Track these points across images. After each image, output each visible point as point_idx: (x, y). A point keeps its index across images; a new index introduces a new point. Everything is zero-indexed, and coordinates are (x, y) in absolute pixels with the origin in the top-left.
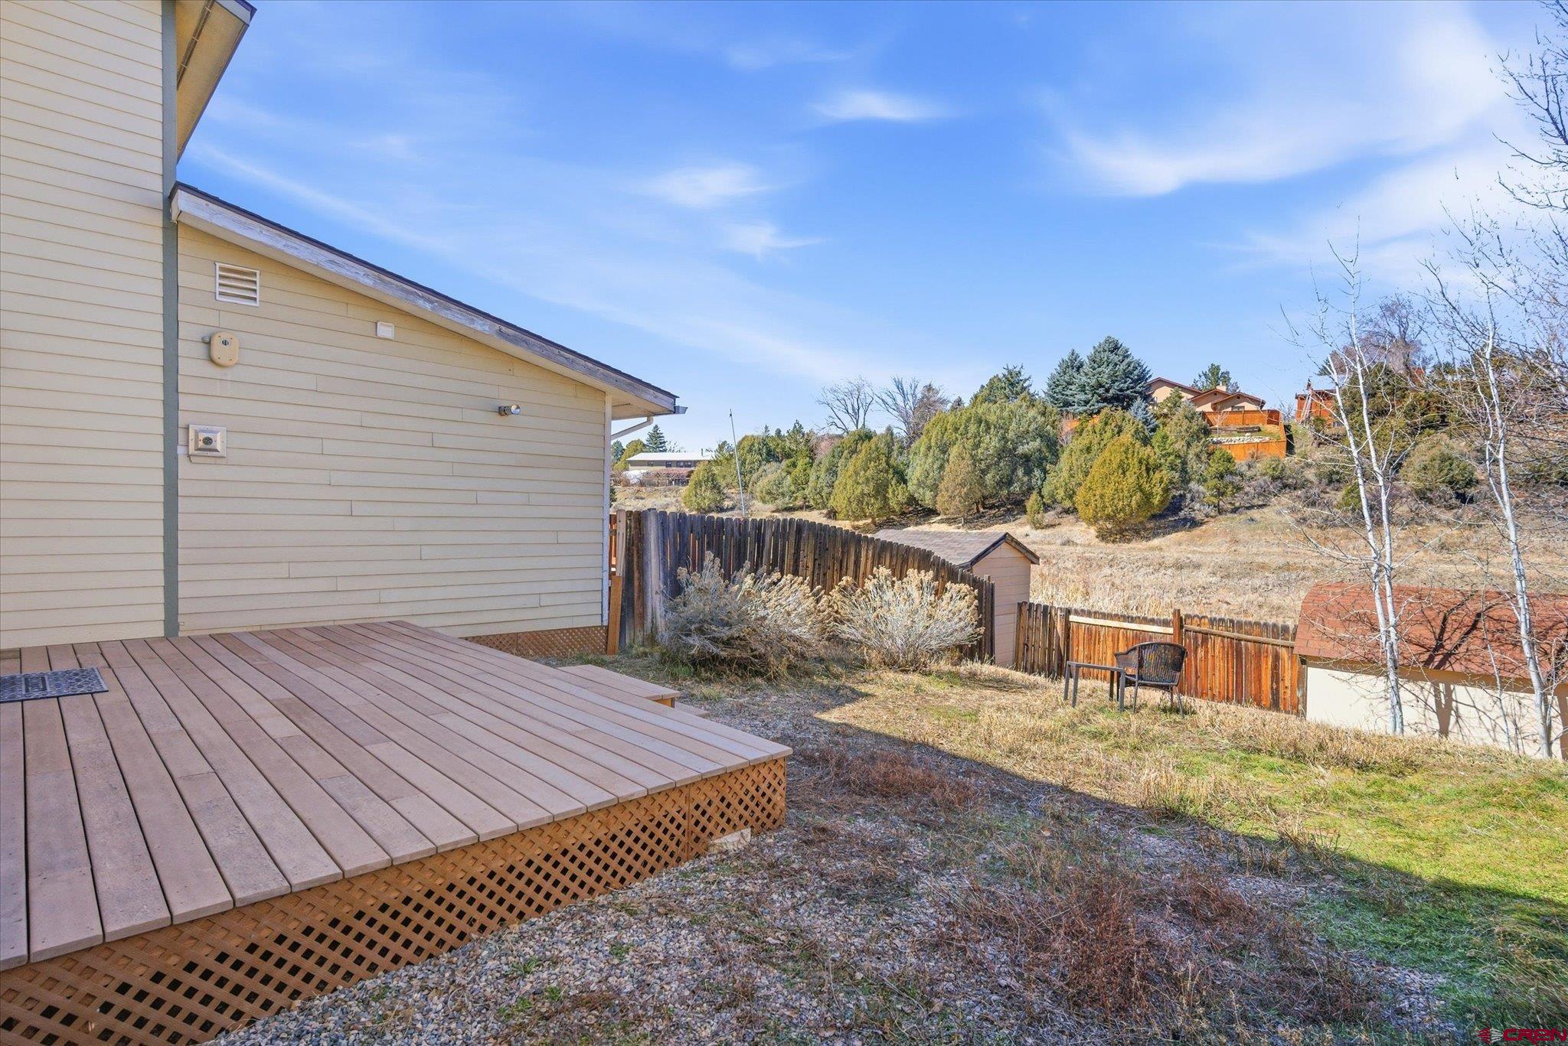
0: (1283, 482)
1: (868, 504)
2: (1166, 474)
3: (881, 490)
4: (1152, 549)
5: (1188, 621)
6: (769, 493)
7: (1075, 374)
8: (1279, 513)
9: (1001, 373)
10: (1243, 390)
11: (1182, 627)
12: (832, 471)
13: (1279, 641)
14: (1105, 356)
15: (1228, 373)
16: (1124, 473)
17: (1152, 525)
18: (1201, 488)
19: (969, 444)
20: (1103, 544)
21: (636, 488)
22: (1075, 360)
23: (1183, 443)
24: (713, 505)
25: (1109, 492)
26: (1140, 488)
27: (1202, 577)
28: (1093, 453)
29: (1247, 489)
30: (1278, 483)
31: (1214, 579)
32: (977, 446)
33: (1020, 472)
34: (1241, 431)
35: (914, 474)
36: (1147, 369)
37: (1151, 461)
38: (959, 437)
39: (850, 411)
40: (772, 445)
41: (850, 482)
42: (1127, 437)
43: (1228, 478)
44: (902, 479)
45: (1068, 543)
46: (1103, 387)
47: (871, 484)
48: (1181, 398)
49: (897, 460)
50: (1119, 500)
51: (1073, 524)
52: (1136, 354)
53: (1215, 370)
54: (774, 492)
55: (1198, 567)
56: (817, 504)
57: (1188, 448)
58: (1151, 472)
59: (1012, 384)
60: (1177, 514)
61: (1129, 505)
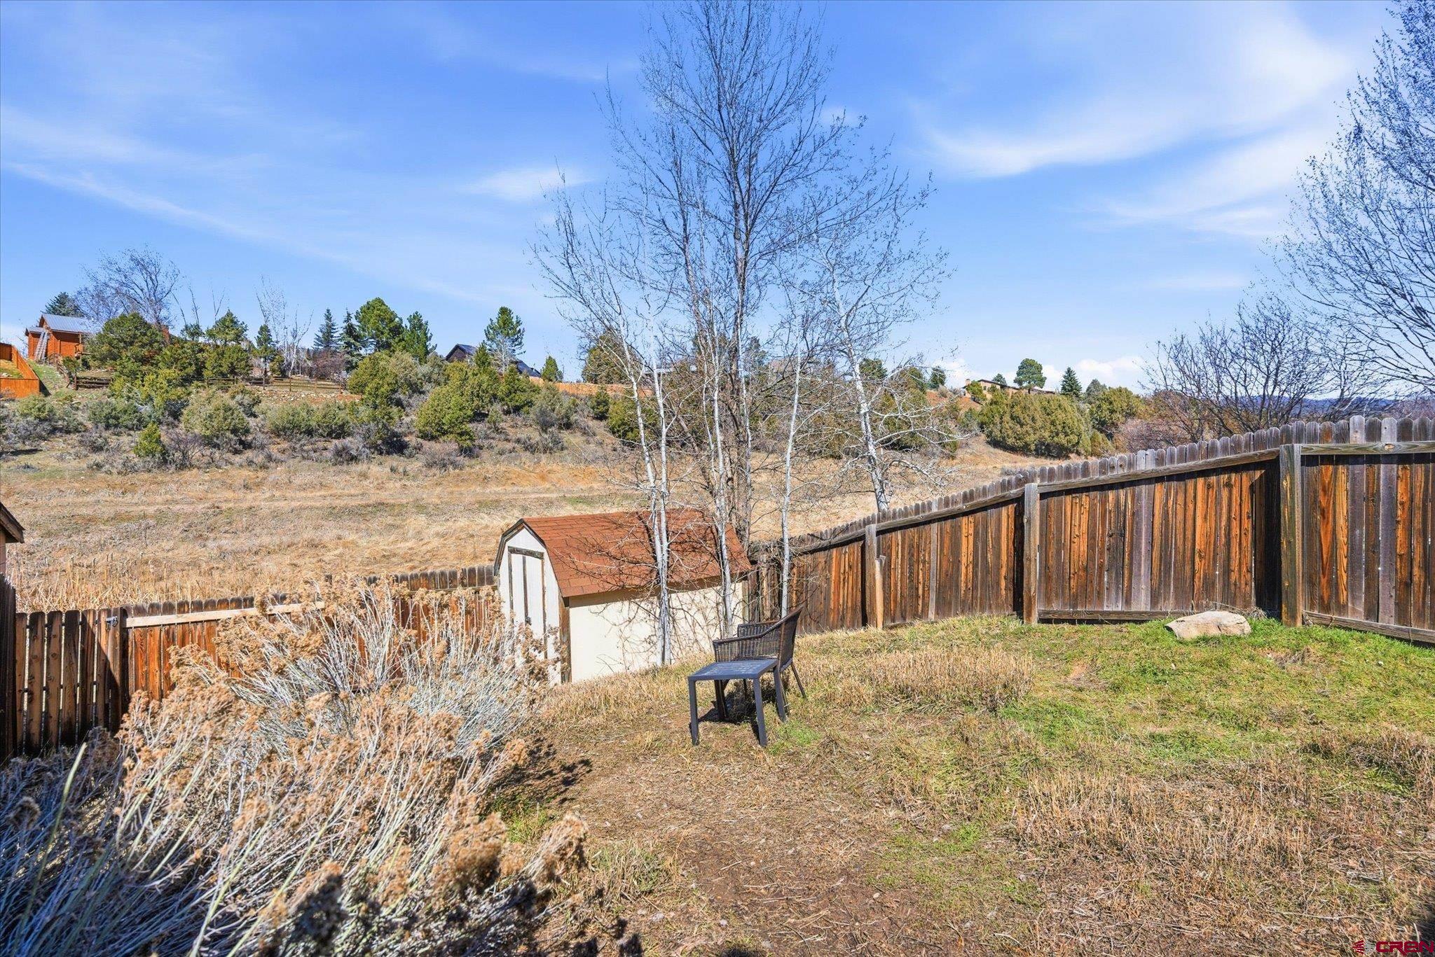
0: (50, 425)
29: (6, 432)
30: (46, 425)
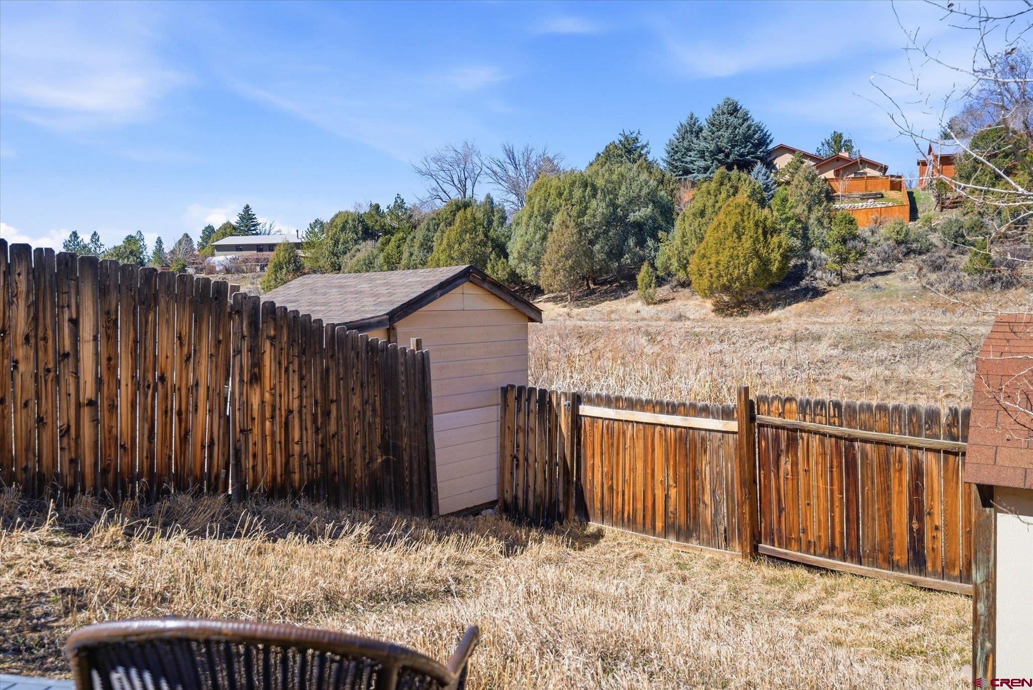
0: (907, 247)
2: (784, 239)
4: (769, 321)
5: (764, 408)
7: (695, 140)
8: (905, 279)
9: (616, 138)
10: (865, 156)
11: (752, 419)
12: (427, 247)
13: (922, 441)
14: (723, 118)
15: (850, 141)
16: (739, 238)
17: (771, 296)
18: (824, 255)
19: (575, 211)
20: (719, 318)
21: (221, 276)
22: (694, 124)
23: (805, 207)
25: (724, 258)
26: (757, 253)
27: (822, 349)
28: (707, 217)
29: (870, 255)
30: (903, 248)
31: (835, 352)
32: (582, 213)
33: (631, 242)
34: (864, 198)
35: (514, 247)
36: (768, 134)
37: (768, 223)
38: (563, 203)
39: (457, 182)
40: (370, 223)
42: (742, 197)
43: (852, 243)
44: (502, 252)
45: (680, 317)
46: (723, 152)
48: (803, 163)
49: (497, 232)
50: (735, 268)
51: (688, 298)
53: (837, 137)
55: (818, 338)
57: (809, 212)
58: (769, 236)
59: (628, 151)
60: (797, 284)
61: (745, 273)
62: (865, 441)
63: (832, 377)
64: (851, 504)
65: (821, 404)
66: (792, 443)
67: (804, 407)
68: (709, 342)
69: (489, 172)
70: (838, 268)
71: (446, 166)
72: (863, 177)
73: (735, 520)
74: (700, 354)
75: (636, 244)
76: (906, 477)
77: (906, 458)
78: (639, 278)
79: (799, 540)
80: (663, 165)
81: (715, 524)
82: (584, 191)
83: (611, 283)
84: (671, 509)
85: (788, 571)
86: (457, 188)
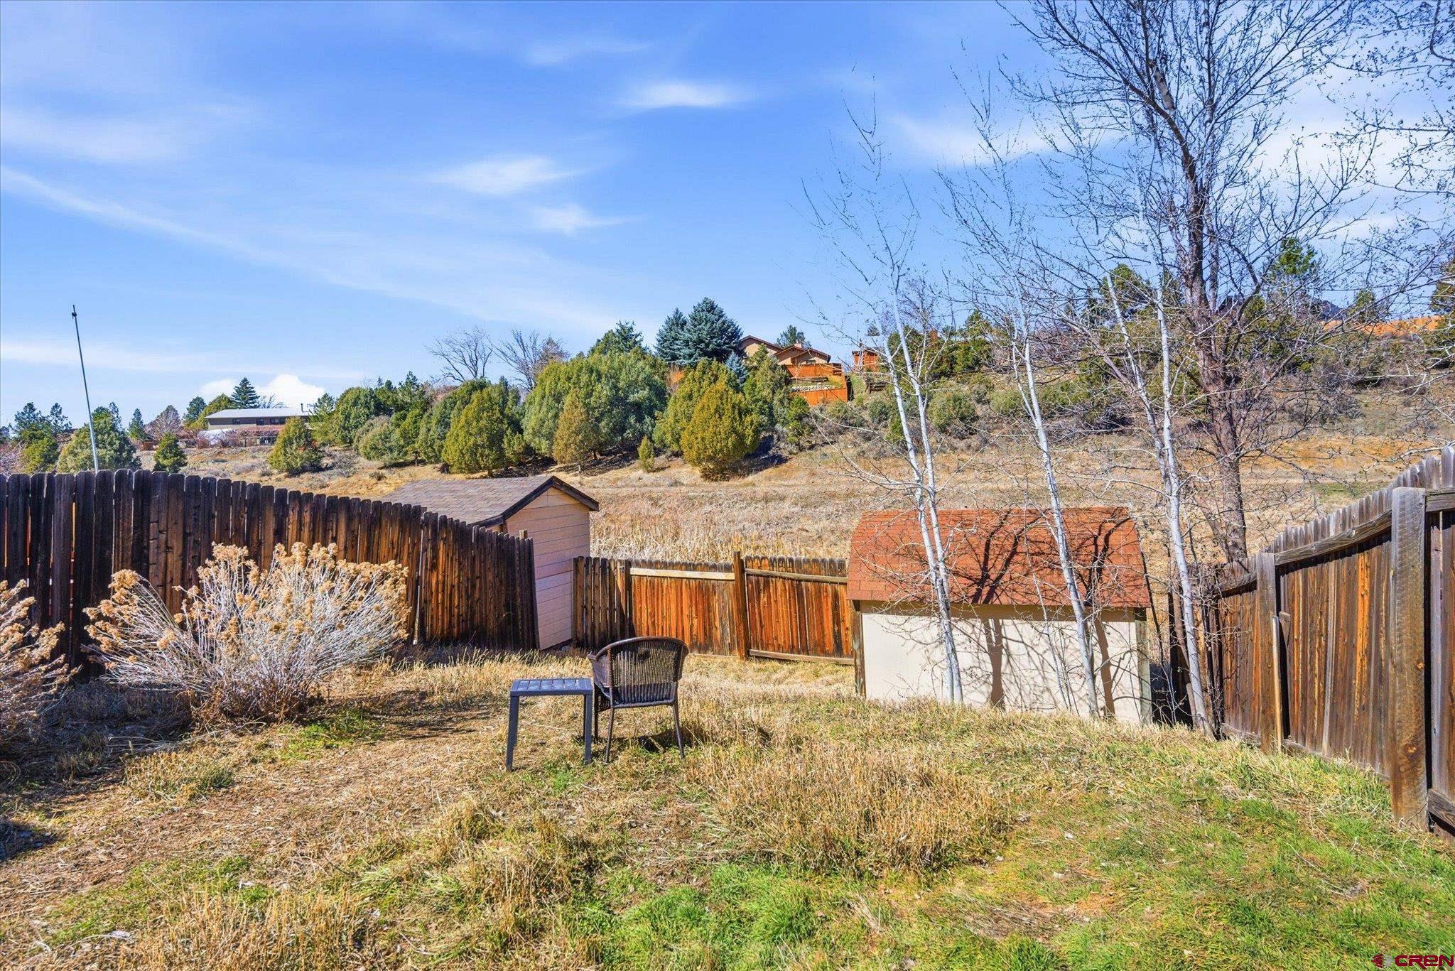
0: (848, 422)
1: (482, 456)
2: (756, 417)
3: (495, 440)
4: (747, 485)
5: (749, 564)
6: (374, 448)
7: (680, 331)
8: (845, 447)
9: (614, 327)
10: (814, 347)
11: (743, 571)
12: (444, 423)
13: (837, 579)
14: (703, 314)
15: (802, 334)
16: (720, 417)
17: (747, 464)
18: (785, 429)
19: (582, 393)
20: (707, 483)
21: (216, 450)
22: (679, 319)
23: (769, 390)
24: (307, 464)
25: (708, 434)
26: (735, 431)
27: (787, 508)
28: (694, 400)
29: (820, 429)
30: (843, 423)
31: (796, 509)
32: (589, 395)
33: (632, 419)
34: (814, 381)
35: (529, 423)
36: (739, 328)
37: (742, 405)
38: (572, 386)
39: (468, 362)
40: (382, 399)
41: (462, 433)
42: (721, 385)
43: (805, 420)
44: (517, 428)
45: (676, 483)
46: (704, 342)
47: (485, 435)
48: (767, 352)
49: (511, 409)
50: (718, 442)
51: (681, 466)
52: (730, 314)
53: (792, 331)
54: (380, 447)
55: (783, 499)
56: (429, 458)
57: (773, 395)
58: (743, 416)
59: (624, 339)
60: (766, 453)
61: (726, 446)
62: (807, 581)
63: (795, 530)
64: (801, 618)
65: (781, 560)
66: (767, 584)
67: (772, 562)
68: (701, 505)
69: (500, 353)
70: (796, 440)
71: (457, 347)
72: (813, 364)
73: (735, 636)
74: (694, 514)
75: (636, 421)
76: (830, 600)
77: (830, 590)
78: (640, 450)
79: (773, 645)
80: (654, 351)
81: (722, 639)
82: (590, 377)
83: (615, 454)
84: (694, 633)
85: (768, 664)
86: (469, 368)
